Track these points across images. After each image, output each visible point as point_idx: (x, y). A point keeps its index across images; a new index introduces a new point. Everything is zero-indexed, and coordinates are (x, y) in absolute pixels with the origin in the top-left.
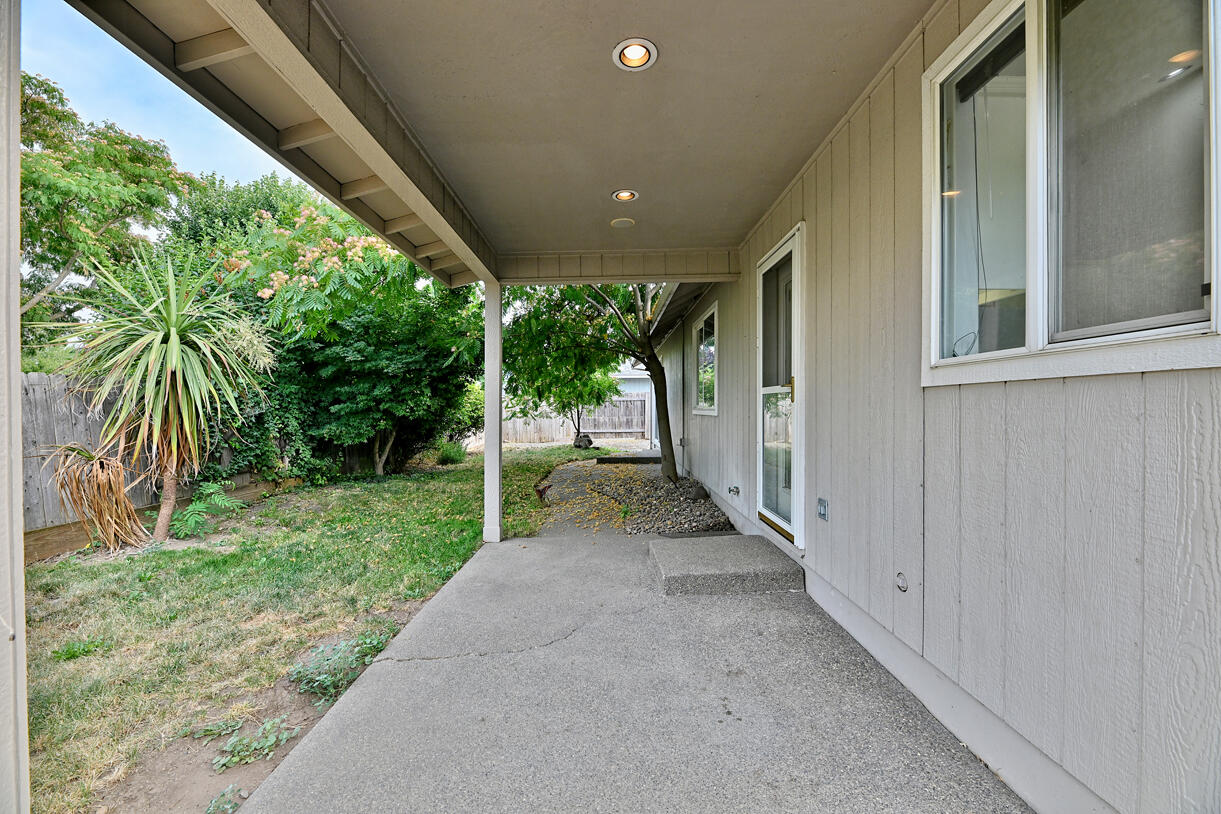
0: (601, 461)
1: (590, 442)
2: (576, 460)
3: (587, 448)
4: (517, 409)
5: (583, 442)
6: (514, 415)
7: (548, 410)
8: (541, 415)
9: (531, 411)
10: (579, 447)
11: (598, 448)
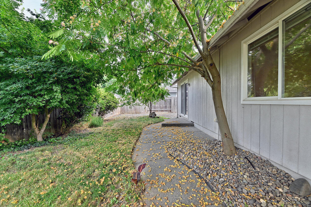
0: (164, 125)
1: (155, 115)
2: (151, 123)
3: (154, 117)
4: (126, 102)
5: (153, 115)
6: (124, 104)
7: (140, 102)
8: (136, 104)
9: (132, 103)
10: (151, 117)
11: (158, 117)
